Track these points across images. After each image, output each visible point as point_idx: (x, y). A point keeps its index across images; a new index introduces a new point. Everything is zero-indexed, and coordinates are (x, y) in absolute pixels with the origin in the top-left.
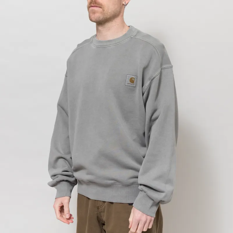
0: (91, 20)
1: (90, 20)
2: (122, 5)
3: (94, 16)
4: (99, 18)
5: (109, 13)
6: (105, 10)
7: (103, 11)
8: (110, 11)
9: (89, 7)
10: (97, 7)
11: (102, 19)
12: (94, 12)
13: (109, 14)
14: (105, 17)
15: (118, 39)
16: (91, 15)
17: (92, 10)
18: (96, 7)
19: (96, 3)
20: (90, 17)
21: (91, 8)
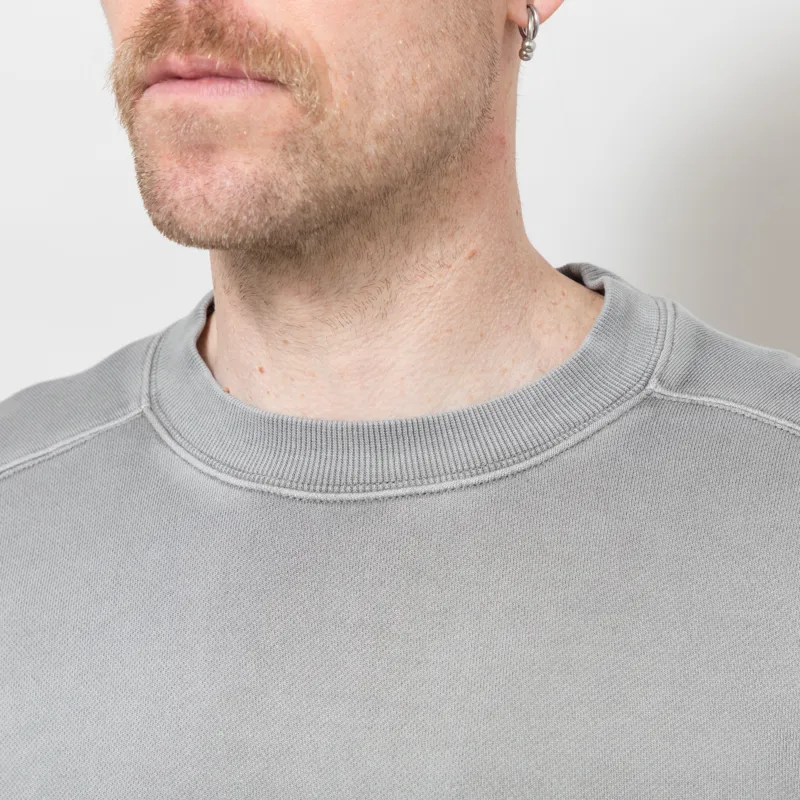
0: (171, 228)
1: (156, 223)
2: (499, 28)
3: (199, 181)
4: (266, 198)
5: (379, 137)
6: (332, 111)
7: (306, 120)
8: (381, 117)
9: (132, 90)
10: (232, 76)
11: (304, 208)
12: (202, 145)
13: (371, 148)
14: (331, 183)
15: (509, 408)
16: (167, 167)
17: (179, 115)
18: (223, 86)
19: (214, 36)
20: (153, 200)
21: (162, 98)
